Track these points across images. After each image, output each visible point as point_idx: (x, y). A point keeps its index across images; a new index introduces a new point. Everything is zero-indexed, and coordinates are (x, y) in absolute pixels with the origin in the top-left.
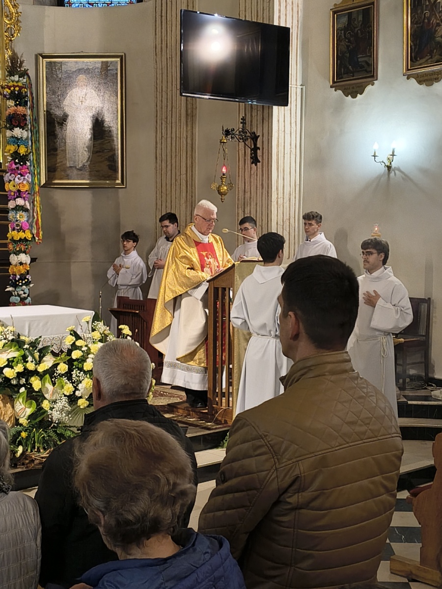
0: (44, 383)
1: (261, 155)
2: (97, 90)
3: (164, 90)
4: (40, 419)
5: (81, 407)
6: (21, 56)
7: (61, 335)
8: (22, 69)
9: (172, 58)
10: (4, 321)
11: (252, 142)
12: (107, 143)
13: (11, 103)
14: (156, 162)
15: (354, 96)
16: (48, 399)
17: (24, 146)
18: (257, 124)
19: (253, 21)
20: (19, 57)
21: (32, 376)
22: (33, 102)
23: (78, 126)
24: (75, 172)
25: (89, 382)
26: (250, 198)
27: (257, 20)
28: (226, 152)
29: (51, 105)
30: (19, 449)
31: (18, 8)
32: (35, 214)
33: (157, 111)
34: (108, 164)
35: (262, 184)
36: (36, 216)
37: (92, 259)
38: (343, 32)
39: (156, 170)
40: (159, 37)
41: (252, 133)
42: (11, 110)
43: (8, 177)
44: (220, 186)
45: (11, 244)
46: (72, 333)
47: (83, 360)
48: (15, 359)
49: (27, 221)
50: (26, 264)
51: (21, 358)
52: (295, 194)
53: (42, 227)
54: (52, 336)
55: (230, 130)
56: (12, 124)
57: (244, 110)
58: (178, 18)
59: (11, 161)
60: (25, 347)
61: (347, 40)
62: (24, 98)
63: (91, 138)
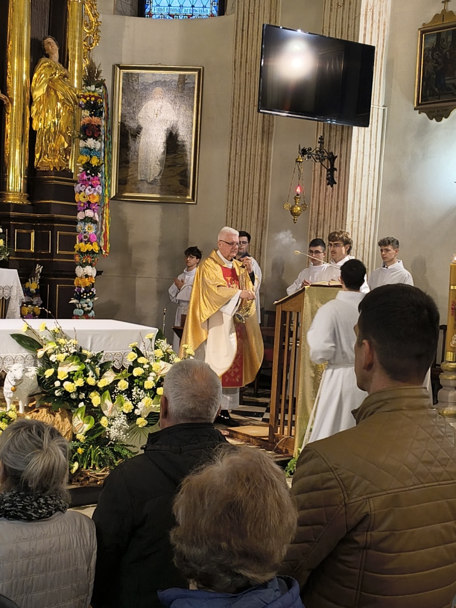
0: (104, 399)
1: (338, 176)
2: (173, 103)
3: (241, 106)
4: (97, 436)
5: (140, 426)
6: (99, 66)
7: (124, 351)
8: (99, 79)
9: (251, 73)
10: (67, 334)
11: (329, 162)
12: (180, 157)
13: (86, 113)
14: (229, 179)
15: (439, 120)
16: (107, 415)
17: (97, 158)
18: (335, 144)
19: (337, 38)
20: (97, 66)
21: (92, 391)
22: (108, 113)
23: (151, 139)
24: (146, 186)
25: (148, 401)
26: (324, 220)
27: (341, 37)
28: (302, 172)
29: (125, 116)
30: (74, 465)
31: (98, 17)
32: (103, 227)
33: (232, 127)
34: (180, 178)
35: (337, 206)
36: (104, 229)
37: (158, 275)
38: (430, 52)
39: (228, 188)
40: (239, 52)
41: (330, 153)
42: (85, 121)
43: (79, 188)
44: (293, 207)
45: (77, 256)
46: (134, 349)
47: (144, 378)
48: (76, 373)
49: (95, 233)
50: (91, 276)
51: (82, 372)
52: (371, 218)
53: (109, 239)
54: (114, 351)
55: (307, 150)
56: (86, 134)
57: (322, 130)
58: (259, 33)
59: (82, 172)
60: (87, 361)
61: (434, 61)
62: (100, 108)
63: (164, 152)
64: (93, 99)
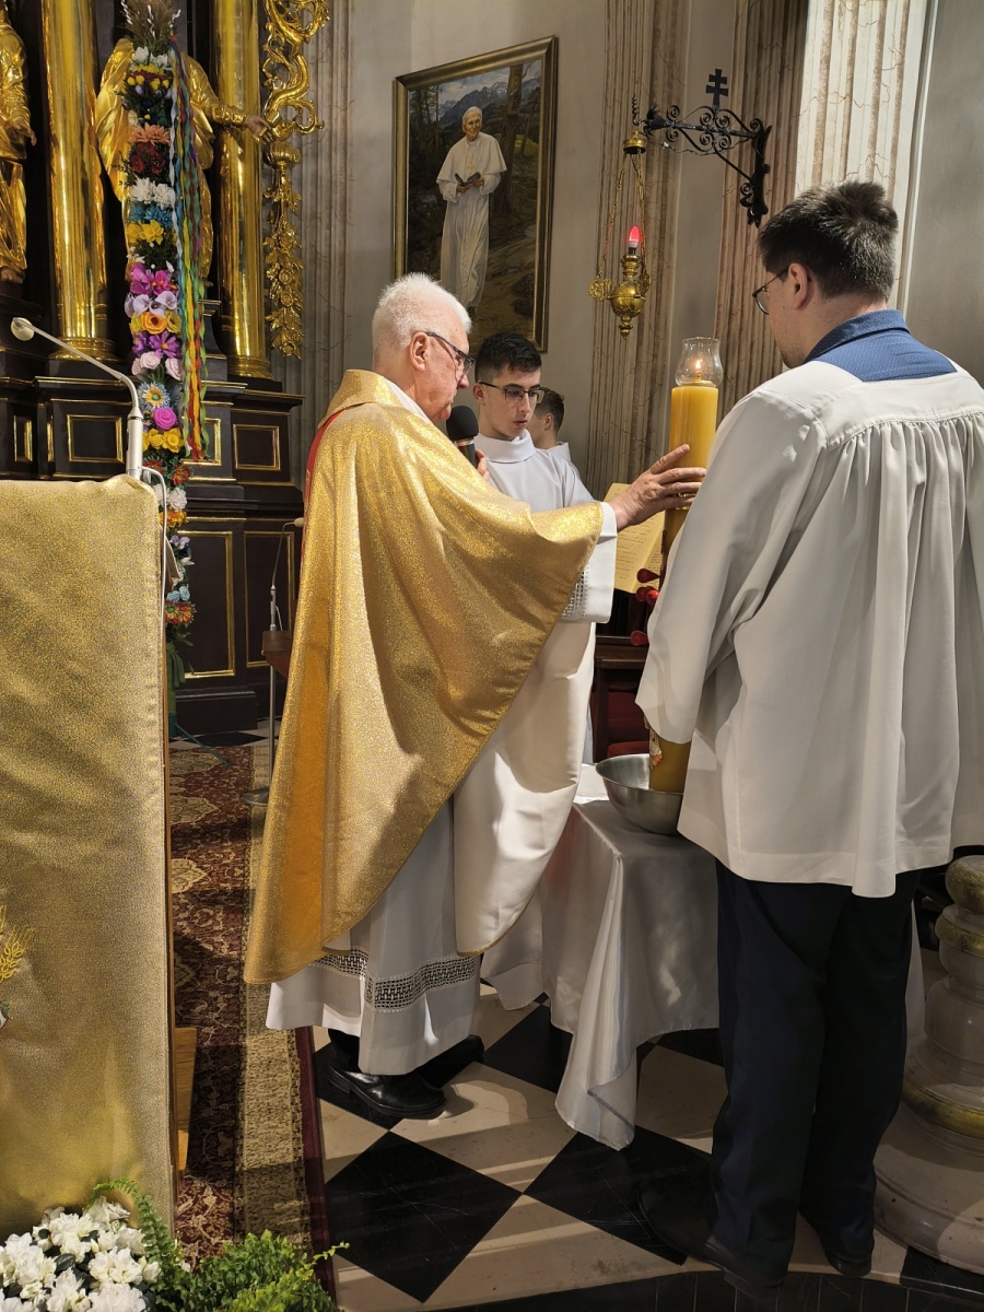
1: (771, 186)
11: (752, 151)
12: (514, 253)
18: (769, 93)
26: (741, 329)
33: (604, 156)
34: (514, 299)
41: (749, 121)
55: (663, 114)
64: (140, 79)
